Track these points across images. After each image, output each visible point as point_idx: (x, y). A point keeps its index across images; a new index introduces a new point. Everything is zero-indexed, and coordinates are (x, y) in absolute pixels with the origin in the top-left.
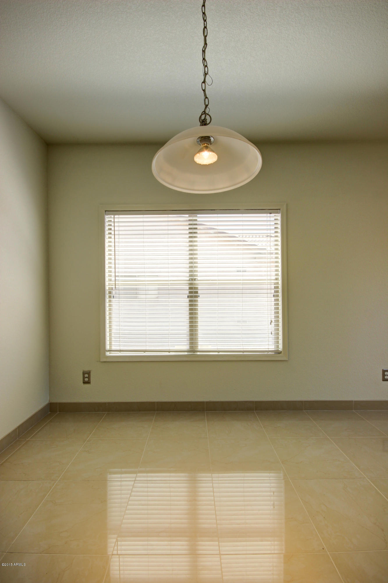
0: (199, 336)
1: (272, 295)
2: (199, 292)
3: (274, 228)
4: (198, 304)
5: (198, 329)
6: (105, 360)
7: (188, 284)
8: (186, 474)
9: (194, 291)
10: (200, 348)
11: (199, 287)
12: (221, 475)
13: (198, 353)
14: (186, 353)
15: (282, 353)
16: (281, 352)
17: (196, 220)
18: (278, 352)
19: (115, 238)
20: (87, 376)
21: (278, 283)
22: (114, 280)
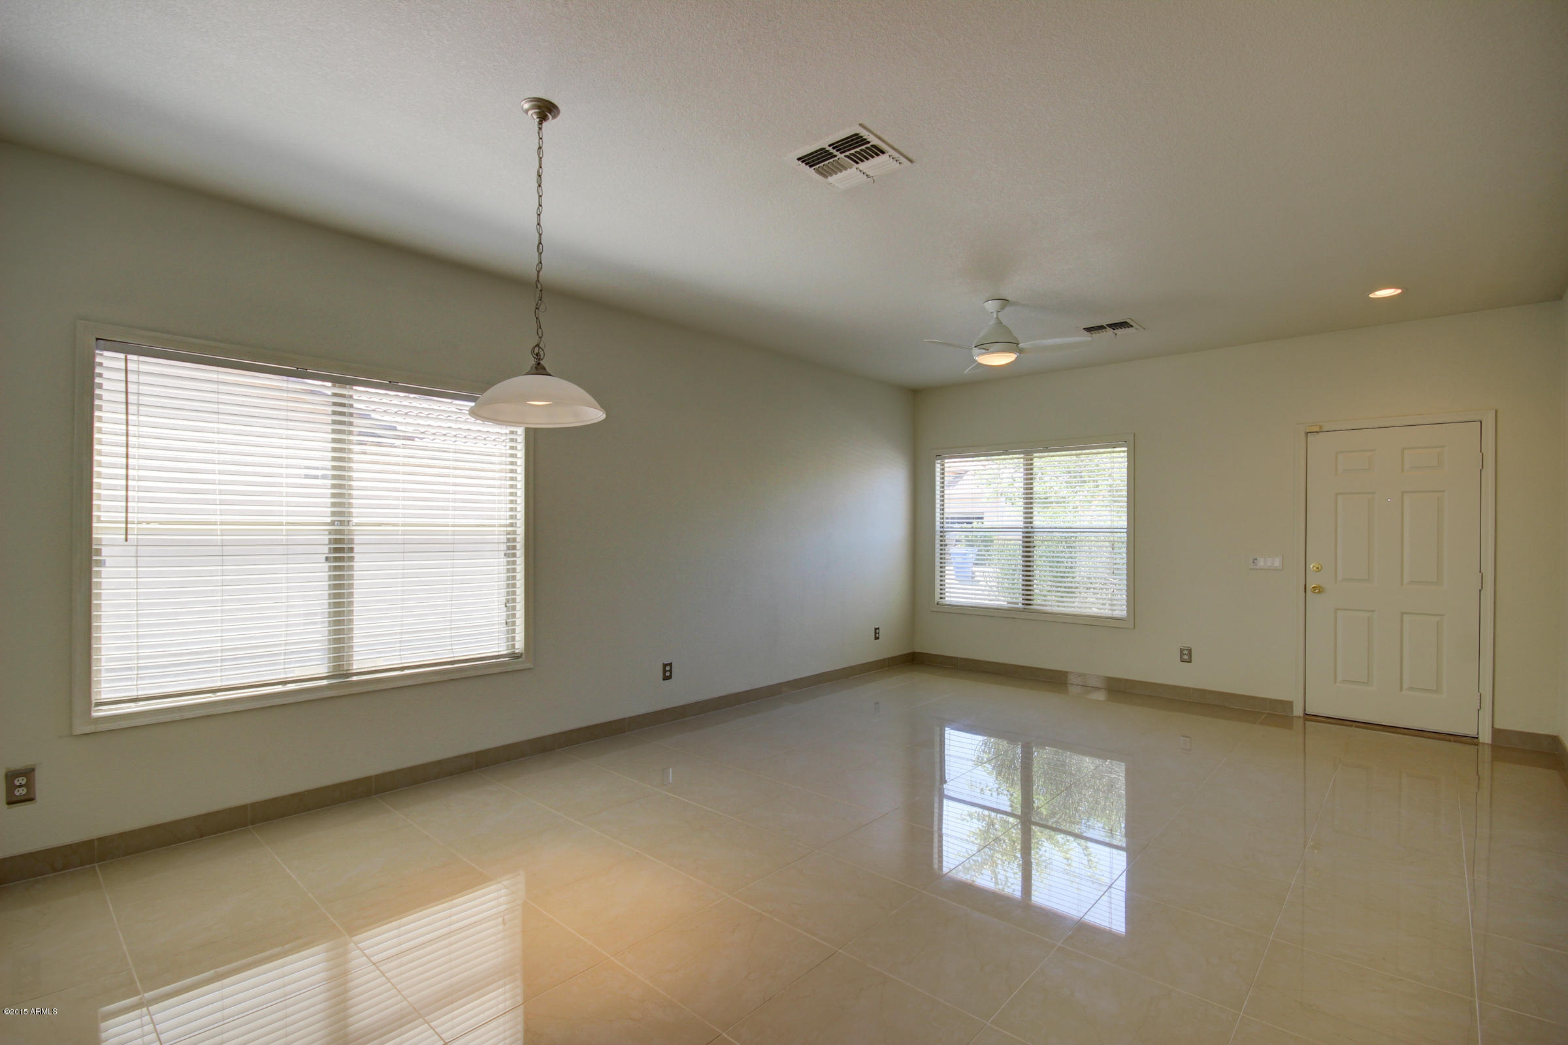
0: (355, 641)
1: (502, 553)
2: (357, 548)
3: (508, 432)
4: (353, 575)
5: (354, 626)
6: (90, 728)
7: (327, 533)
8: (324, 945)
9: (348, 548)
10: (356, 667)
11: (357, 538)
12: (404, 920)
13: (355, 678)
14: (325, 682)
15: (523, 656)
16: (522, 654)
17: (351, 397)
18: (516, 656)
19: (129, 411)
20: (24, 782)
21: (514, 532)
22: (124, 520)
